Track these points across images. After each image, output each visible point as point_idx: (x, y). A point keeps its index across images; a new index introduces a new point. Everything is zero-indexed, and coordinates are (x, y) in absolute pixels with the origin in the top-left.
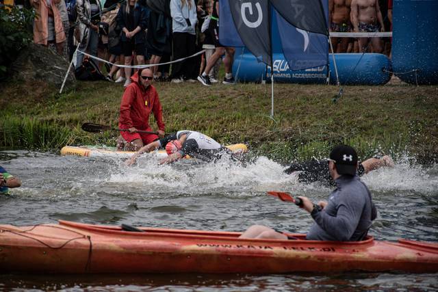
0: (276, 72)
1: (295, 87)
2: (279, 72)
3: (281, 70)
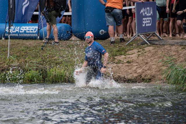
1: (21, 41)
2: (12, 33)
3: (13, 32)
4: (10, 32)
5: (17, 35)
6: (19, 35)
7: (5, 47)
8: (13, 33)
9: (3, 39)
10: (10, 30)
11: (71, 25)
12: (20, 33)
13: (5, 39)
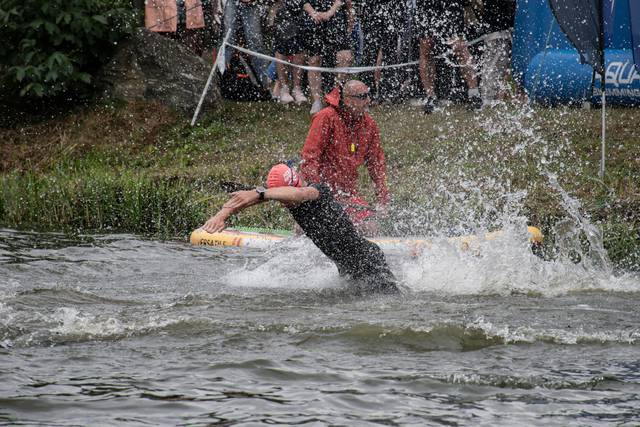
0: (611, 86)
2: (617, 85)
3: (622, 81)
4: (607, 81)
5: (635, 93)
8: (622, 86)
9: (587, 105)
10: (607, 73)
13: (592, 107)
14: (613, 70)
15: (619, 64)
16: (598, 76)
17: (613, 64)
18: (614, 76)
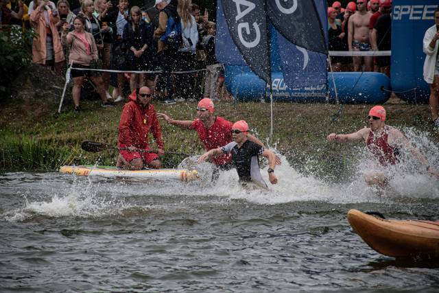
0: (275, 91)
1: (295, 106)
2: (278, 91)
3: (280, 89)
4: (273, 88)
5: (287, 95)
6: (291, 94)
7: (266, 117)
8: (280, 91)
9: (263, 101)
10: (273, 85)
11: (389, 77)
12: (292, 91)
13: (265, 102)
14: (276, 83)
15: (279, 80)
16: (268, 86)
17: (276, 80)
18: (276, 86)
